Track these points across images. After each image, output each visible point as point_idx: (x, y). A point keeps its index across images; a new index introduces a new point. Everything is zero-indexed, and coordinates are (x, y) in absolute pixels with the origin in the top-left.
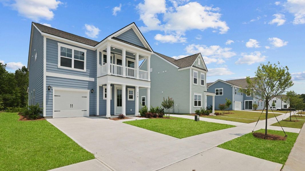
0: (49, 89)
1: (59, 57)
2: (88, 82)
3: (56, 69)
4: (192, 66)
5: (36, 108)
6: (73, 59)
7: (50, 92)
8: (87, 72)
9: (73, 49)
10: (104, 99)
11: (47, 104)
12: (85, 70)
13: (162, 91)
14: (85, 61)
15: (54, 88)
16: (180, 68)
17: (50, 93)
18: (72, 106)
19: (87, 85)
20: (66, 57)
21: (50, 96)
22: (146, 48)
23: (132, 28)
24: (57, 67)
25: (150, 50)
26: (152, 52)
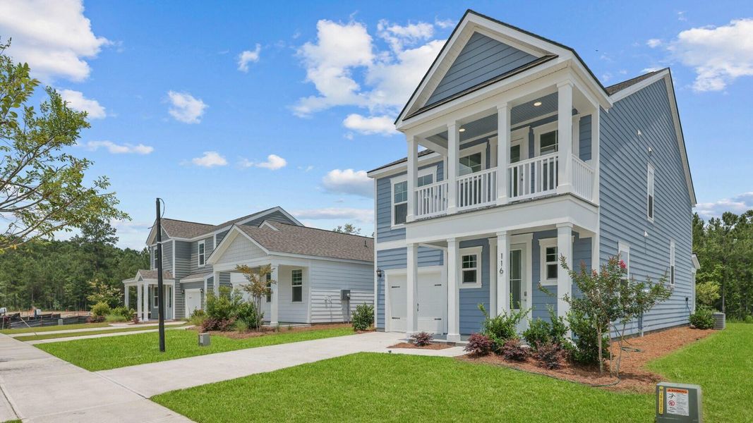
0: (380, 276)
1: (393, 205)
5: (367, 311)
11: (378, 304)
15: (387, 273)
20: (401, 203)
22: (539, 55)
23: (476, 33)
24: (389, 230)
25: (550, 53)
26: (559, 58)
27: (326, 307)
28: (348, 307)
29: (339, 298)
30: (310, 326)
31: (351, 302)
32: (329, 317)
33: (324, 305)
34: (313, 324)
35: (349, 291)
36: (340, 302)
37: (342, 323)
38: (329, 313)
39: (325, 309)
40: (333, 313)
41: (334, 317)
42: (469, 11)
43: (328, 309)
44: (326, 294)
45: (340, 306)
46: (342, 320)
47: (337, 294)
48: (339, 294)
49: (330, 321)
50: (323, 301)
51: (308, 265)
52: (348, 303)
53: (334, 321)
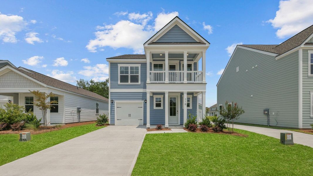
0: (112, 102)
1: (119, 75)
2: (142, 94)
3: (117, 86)
4: (304, 43)
5: (105, 117)
6: (129, 75)
7: (113, 104)
8: (142, 84)
9: (129, 66)
10: (154, 109)
11: (111, 114)
12: (139, 83)
13: (252, 94)
14: (139, 74)
15: (116, 102)
16: (280, 55)
17: (113, 106)
18: (130, 115)
19: (142, 96)
20: (124, 75)
21: (113, 107)
22: (198, 41)
23: (176, 25)
24: (117, 84)
25: (203, 42)
26: (206, 45)
27: (71, 115)
28: (80, 115)
29: (76, 111)
30: (65, 125)
31: (80, 113)
32: (72, 120)
33: (70, 115)
34: (66, 124)
35: (80, 108)
36: (77, 113)
37: (77, 122)
38: (72, 118)
39: (70, 116)
40: (74, 118)
41: (74, 120)
42: (177, 17)
43: (72, 116)
44: (71, 109)
45: (76, 115)
46: (77, 121)
47: (75, 110)
48: (76, 109)
49: (72, 122)
50: (70, 113)
51: (64, 94)
52: (80, 114)
53: (74, 122)
